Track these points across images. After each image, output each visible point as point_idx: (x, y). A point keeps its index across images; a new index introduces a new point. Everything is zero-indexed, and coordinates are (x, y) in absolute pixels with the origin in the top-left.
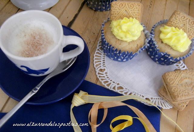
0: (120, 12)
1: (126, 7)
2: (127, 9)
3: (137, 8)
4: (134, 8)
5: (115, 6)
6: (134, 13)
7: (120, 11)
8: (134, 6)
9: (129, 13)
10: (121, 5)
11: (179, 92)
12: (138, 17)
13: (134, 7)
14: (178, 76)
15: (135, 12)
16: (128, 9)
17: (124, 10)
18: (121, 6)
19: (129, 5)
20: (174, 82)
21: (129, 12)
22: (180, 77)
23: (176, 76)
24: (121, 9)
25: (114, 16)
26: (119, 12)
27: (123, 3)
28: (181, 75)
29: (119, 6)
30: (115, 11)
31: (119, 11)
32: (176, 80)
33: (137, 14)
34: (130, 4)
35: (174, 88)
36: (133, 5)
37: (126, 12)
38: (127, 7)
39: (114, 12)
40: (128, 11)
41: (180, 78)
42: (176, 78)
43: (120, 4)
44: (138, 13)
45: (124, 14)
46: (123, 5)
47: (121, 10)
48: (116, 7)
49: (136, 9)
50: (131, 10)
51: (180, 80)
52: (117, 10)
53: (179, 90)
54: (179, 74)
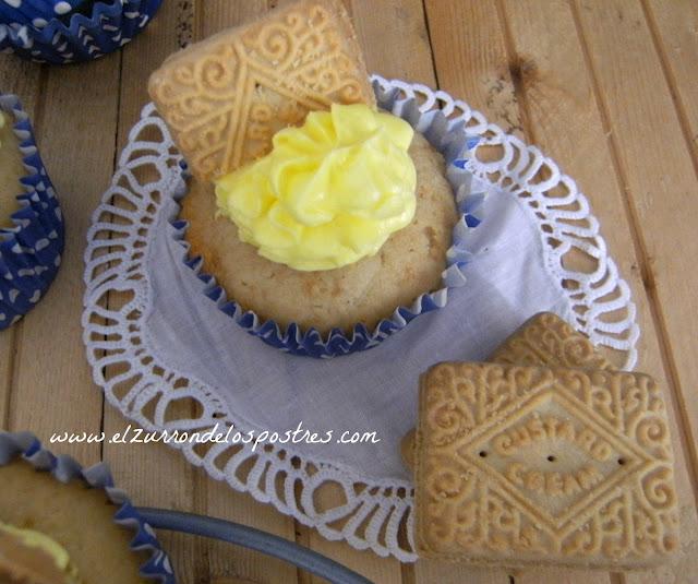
0: (229, 114)
1: (249, 67)
2: (260, 72)
3: (314, 39)
4: (296, 50)
5: (182, 99)
6: (313, 73)
7: (228, 107)
8: (294, 38)
9: (282, 90)
10: (212, 74)
11: (466, 504)
12: (345, 83)
13: (297, 43)
14: (505, 404)
15: (316, 65)
16: (267, 70)
17: (245, 91)
18: (218, 78)
19: (258, 50)
20: (459, 435)
21: (284, 85)
22: (517, 410)
23: (490, 400)
24: (225, 97)
25: (212, 155)
26: (224, 119)
27: (215, 58)
28: (534, 398)
29: (208, 85)
30: (200, 122)
31: (222, 112)
32: (478, 423)
33: (331, 69)
34: (261, 41)
35: (441, 471)
36: (278, 32)
37: (263, 96)
38: (255, 64)
39: (195, 132)
40: (275, 80)
41: (517, 418)
42: (483, 414)
43: (198, 69)
44: (335, 61)
45: (263, 113)
46: (224, 65)
47: (232, 100)
48: (189, 102)
49: (310, 45)
50: (285, 66)
51: (506, 432)
52: (204, 113)
53: (469, 491)
54: (520, 393)
